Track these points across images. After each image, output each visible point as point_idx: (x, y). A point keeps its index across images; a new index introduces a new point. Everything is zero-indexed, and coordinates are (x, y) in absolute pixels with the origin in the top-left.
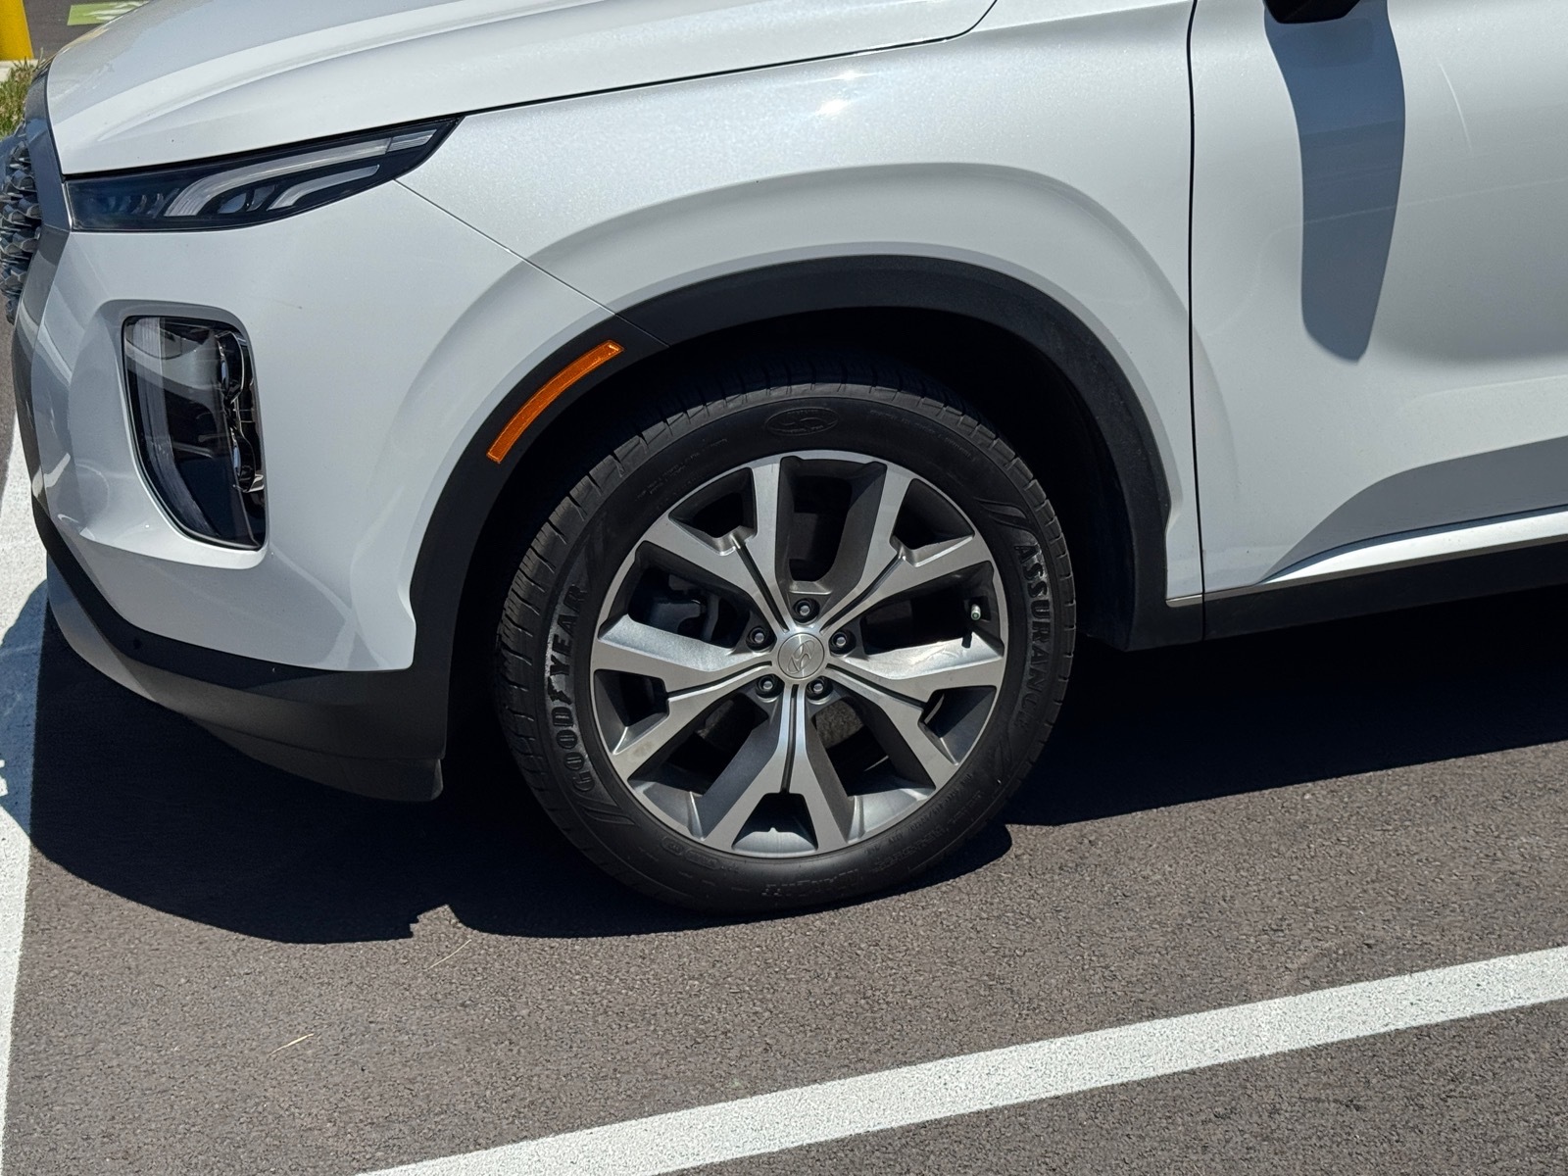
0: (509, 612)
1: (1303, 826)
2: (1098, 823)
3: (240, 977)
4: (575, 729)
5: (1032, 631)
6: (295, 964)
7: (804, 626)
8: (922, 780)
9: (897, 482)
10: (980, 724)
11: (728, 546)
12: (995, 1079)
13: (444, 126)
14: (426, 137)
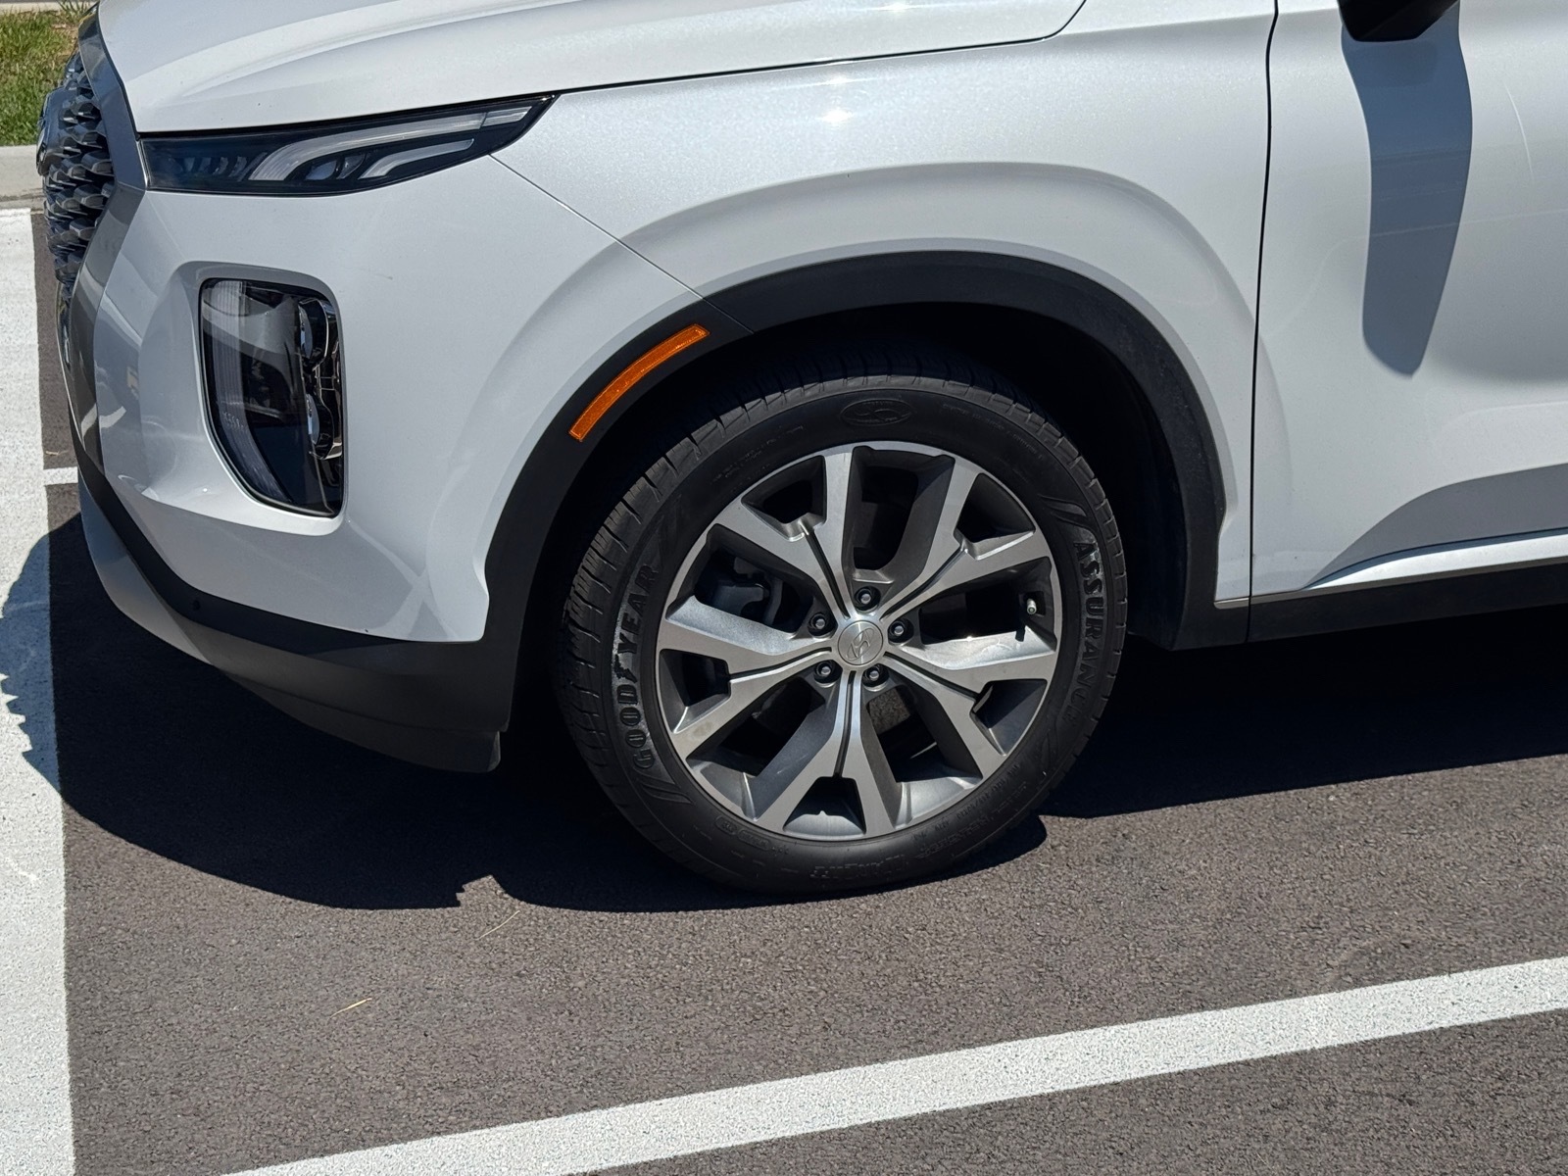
0: (578, 589)
1: (1331, 827)
2: (1130, 817)
3: (291, 939)
4: (638, 707)
5: (1085, 627)
6: (345, 928)
7: (864, 614)
8: (970, 770)
9: (964, 476)
10: (1027, 718)
11: (797, 532)
12: (1055, 1064)
13: (538, 104)
14: (522, 113)
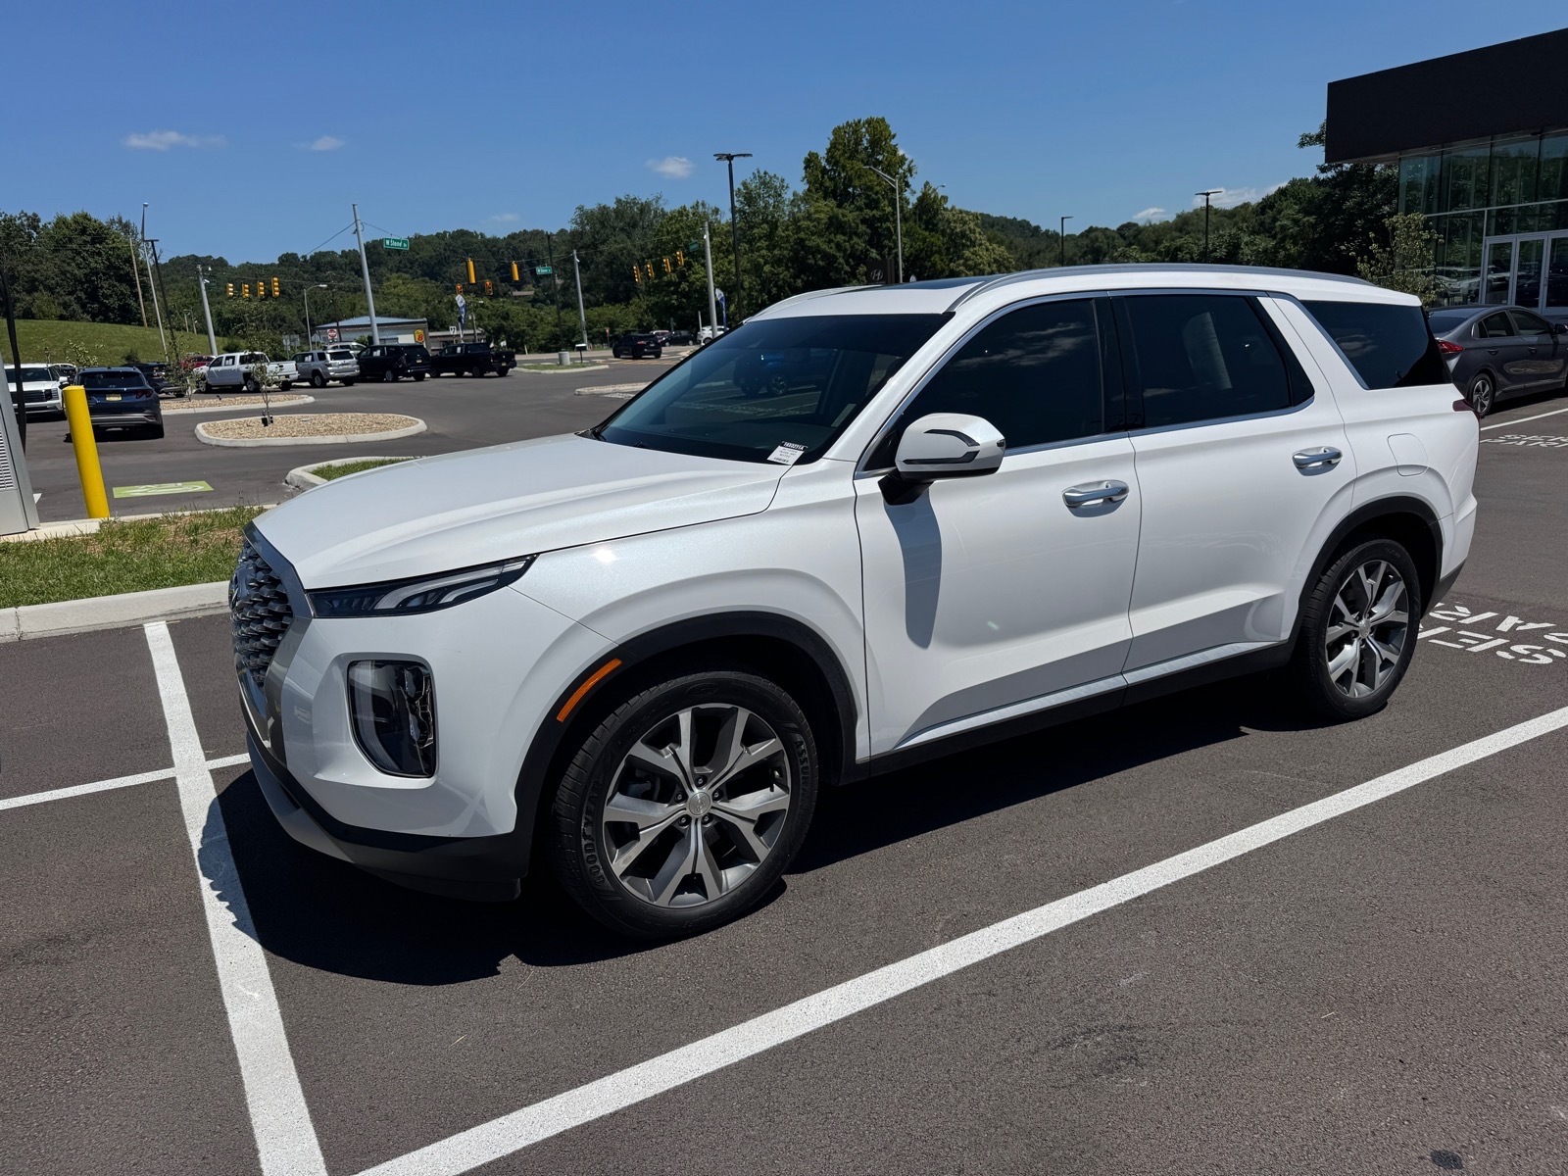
0: (561, 797)
1: (913, 861)
2: (822, 870)
4: (595, 853)
5: (801, 781)
7: (700, 789)
8: (754, 859)
9: (743, 716)
10: (778, 829)
11: (667, 754)
13: (530, 560)
14: (520, 565)
